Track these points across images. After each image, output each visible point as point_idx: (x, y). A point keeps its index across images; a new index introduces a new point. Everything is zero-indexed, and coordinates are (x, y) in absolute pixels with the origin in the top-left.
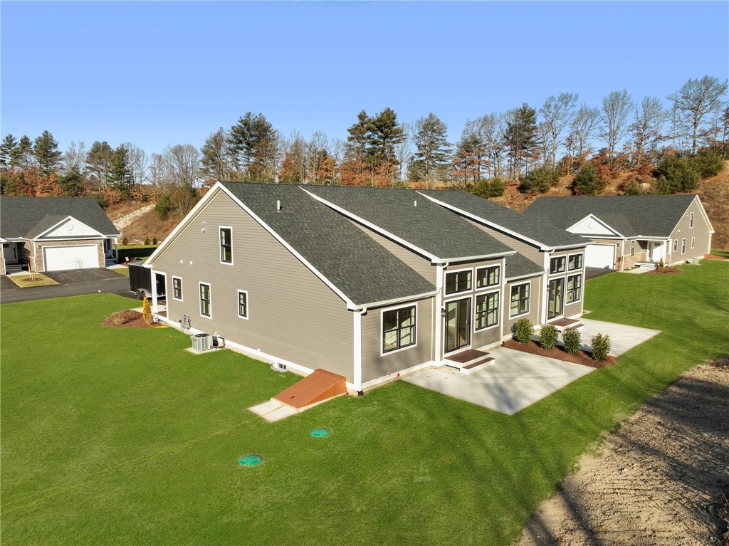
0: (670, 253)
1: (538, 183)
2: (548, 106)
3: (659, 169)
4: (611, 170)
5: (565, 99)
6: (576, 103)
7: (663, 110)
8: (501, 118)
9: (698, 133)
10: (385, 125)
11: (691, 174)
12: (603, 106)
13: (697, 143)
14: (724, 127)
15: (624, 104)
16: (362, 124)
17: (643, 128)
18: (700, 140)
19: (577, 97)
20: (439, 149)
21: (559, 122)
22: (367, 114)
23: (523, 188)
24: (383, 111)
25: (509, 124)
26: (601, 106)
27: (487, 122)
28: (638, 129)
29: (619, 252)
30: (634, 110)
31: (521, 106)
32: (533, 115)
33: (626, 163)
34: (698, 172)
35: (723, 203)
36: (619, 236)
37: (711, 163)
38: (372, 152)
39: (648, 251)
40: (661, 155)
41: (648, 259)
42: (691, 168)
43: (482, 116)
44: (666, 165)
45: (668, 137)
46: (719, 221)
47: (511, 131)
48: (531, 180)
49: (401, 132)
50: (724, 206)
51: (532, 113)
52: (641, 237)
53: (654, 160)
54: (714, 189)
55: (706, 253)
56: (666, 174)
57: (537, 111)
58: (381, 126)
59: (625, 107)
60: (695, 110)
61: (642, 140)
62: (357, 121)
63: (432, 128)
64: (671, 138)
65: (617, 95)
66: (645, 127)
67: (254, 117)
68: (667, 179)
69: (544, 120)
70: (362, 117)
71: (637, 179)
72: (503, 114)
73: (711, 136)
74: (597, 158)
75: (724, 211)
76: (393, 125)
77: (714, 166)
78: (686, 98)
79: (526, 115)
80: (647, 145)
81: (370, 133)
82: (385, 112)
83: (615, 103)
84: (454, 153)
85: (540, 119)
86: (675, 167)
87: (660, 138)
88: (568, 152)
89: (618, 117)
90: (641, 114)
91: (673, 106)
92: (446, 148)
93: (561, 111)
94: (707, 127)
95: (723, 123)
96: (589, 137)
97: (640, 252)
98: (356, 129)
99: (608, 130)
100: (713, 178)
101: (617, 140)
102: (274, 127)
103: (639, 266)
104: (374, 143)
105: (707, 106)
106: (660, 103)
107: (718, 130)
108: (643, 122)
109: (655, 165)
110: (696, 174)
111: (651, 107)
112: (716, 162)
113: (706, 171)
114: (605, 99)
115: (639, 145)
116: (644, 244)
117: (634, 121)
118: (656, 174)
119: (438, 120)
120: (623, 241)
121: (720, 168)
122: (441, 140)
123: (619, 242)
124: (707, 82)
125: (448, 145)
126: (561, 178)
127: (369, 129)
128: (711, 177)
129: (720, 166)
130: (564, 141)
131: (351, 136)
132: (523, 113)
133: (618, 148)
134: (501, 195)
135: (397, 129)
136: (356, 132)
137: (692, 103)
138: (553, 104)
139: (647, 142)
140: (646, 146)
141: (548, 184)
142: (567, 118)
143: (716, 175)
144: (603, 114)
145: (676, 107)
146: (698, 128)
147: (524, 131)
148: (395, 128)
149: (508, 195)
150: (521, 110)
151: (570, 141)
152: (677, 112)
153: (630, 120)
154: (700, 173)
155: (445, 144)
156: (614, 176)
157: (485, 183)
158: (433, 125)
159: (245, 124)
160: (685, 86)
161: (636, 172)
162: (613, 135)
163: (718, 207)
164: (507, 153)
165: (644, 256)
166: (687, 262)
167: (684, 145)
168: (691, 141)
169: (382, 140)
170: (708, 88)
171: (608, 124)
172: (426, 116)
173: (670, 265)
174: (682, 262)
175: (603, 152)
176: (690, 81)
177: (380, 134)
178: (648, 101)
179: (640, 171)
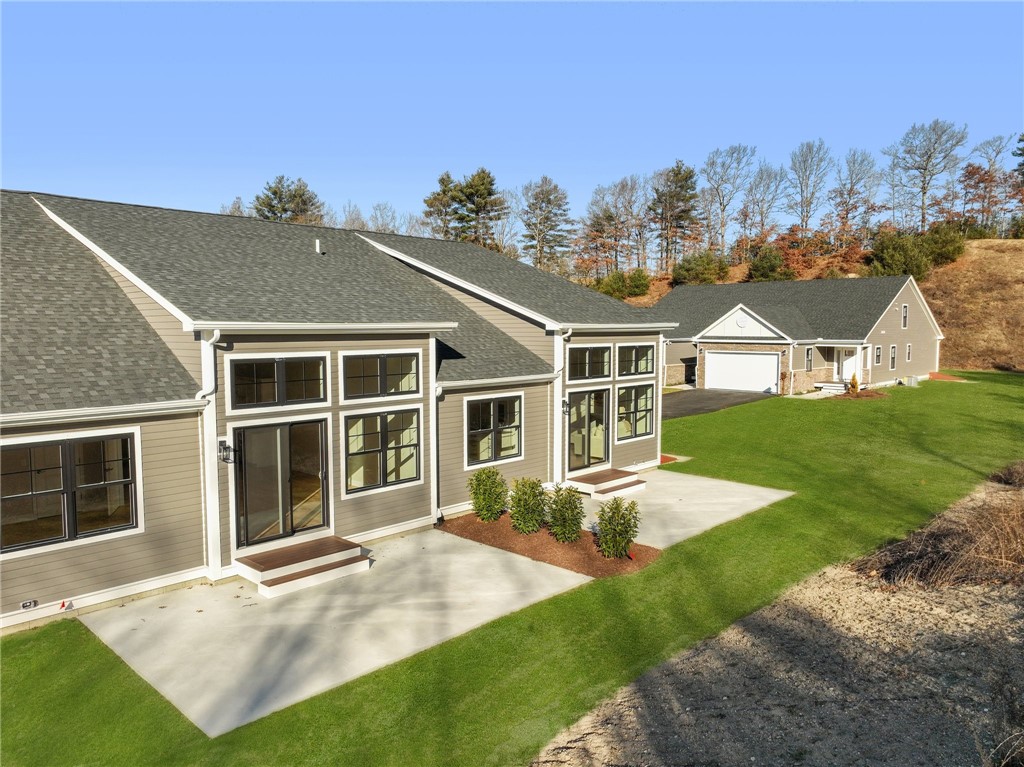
0: (869, 367)
1: (697, 274)
2: (713, 164)
3: (873, 253)
4: (804, 255)
5: (737, 152)
6: (754, 159)
7: (877, 169)
8: (646, 182)
9: (927, 202)
10: (477, 192)
11: (916, 259)
12: (790, 164)
13: (927, 216)
14: (964, 192)
15: (821, 160)
16: (444, 192)
17: (849, 194)
18: (930, 212)
19: (753, 152)
20: (559, 228)
21: (729, 186)
22: (453, 178)
23: (675, 282)
24: (475, 173)
25: (657, 191)
26: (788, 164)
27: (625, 188)
28: (842, 195)
29: (785, 364)
30: (836, 169)
31: (674, 165)
32: (691, 177)
33: (825, 246)
34: (927, 256)
35: (963, 301)
36: (785, 339)
37: (946, 243)
38: (459, 232)
39: (835, 364)
40: (875, 234)
41: (836, 378)
42: (917, 250)
43: (618, 180)
44: (882, 247)
45: (884, 207)
46: (958, 326)
47: (659, 201)
48: (688, 270)
49: (502, 203)
50: (966, 305)
51: (690, 175)
52: (821, 341)
53: (865, 242)
54: (951, 281)
55: (931, 371)
56: (881, 260)
57: (697, 171)
58: (472, 194)
59: (822, 164)
60: (923, 169)
61: (848, 213)
62: (438, 188)
63: (546, 198)
64: (889, 209)
65: (810, 147)
66: (851, 192)
67: (289, 182)
68: (883, 266)
69: (708, 186)
70: (444, 181)
71: (841, 269)
72: (648, 176)
73: (947, 205)
74: (783, 239)
75: (965, 312)
76: (490, 193)
77: (951, 248)
78: (908, 152)
79: (681, 179)
80: (856, 219)
81: (456, 205)
82: (479, 175)
83: (808, 159)
84: (580, 233)
85: (702, 183)
86: (894, 249)
87: (872, 208)
88: (742, 230)
89: (812, 178)
90: (845, 173)
91: (890, 163)
92: (568, 227)
93: (732, 172)
94: (940, 194)
95: (962, 186)
96: (774, 209)
97: (822, 367)
98: (435, 199)
99: (798, 198)
100: (951, 266)
101: (811, 213)
102: (321, 198)
103: (820, 389)
104: (461, 219)
105: (939, 163)
106: (871, 159)
107: (956, 197)
108: (849, 186)
109: (866, 248)
110: (925, 259)
111: (858, 165)
112: (953, 241)
113: (939, 254)
114: (794, 154)
115: (844, 219)
116: (828, 354)
117: (836, 185)
118: (868, 260)
119: (556, 187)
120: (791, 347)
121: (959, 250)
122: (561, 215)
123: (784, 348)
124: (938, 129)
125: (572, 223)
126: (731, 268)
127: (453, 199)
128: (947, 263)
129: (959, 247)
130: (735, 215)
131: (428, 209)
132: (676, 175)
133: (814, 224)
134: (643, 294)
135: (495, 199)
136: (437, 205)
137: (918, 159)
138: (719, 161)
139: (856, 214)
140: (855, 222)
141: (713, 277)
142: (738, 181)
143: (953, 261)
144: (792, 175)
145: (895, 166)
146: (927, 195)
147: (678, 200)
148: (493, 197)
149: (655, 294)
150: (673, 170)
151: (745, 215)
152: (896, 172)
153: (831, 183)
154: (930, 257)
155: (567, 221)
156: (809, 265)
157: (621, 278)
158: (549, 193)
159: (275, 193)
160: (907, 135)
161: (841, 259)
162: (806, 204)
163: (957, 307)
164: (656, 233)
165: (830, 371)
166: (900, 383)
167: (908, 218)
168: (918, 214)
169: (473, 215)
170: (940, 137)
171: (799, 190)
172: (537, 180)
173: (870, 387)
174: (891, 383)
175: (793, 230)
176: (914, 128)
177: (470, 206)
178: (854, 155)
179: (845, 258)
